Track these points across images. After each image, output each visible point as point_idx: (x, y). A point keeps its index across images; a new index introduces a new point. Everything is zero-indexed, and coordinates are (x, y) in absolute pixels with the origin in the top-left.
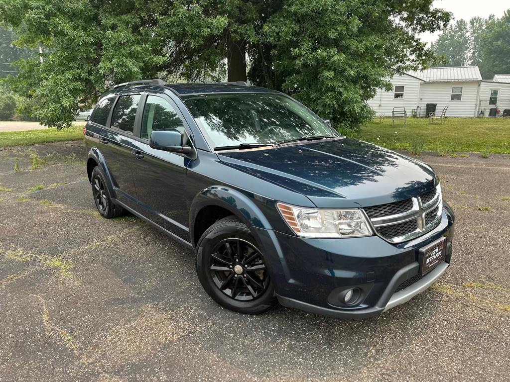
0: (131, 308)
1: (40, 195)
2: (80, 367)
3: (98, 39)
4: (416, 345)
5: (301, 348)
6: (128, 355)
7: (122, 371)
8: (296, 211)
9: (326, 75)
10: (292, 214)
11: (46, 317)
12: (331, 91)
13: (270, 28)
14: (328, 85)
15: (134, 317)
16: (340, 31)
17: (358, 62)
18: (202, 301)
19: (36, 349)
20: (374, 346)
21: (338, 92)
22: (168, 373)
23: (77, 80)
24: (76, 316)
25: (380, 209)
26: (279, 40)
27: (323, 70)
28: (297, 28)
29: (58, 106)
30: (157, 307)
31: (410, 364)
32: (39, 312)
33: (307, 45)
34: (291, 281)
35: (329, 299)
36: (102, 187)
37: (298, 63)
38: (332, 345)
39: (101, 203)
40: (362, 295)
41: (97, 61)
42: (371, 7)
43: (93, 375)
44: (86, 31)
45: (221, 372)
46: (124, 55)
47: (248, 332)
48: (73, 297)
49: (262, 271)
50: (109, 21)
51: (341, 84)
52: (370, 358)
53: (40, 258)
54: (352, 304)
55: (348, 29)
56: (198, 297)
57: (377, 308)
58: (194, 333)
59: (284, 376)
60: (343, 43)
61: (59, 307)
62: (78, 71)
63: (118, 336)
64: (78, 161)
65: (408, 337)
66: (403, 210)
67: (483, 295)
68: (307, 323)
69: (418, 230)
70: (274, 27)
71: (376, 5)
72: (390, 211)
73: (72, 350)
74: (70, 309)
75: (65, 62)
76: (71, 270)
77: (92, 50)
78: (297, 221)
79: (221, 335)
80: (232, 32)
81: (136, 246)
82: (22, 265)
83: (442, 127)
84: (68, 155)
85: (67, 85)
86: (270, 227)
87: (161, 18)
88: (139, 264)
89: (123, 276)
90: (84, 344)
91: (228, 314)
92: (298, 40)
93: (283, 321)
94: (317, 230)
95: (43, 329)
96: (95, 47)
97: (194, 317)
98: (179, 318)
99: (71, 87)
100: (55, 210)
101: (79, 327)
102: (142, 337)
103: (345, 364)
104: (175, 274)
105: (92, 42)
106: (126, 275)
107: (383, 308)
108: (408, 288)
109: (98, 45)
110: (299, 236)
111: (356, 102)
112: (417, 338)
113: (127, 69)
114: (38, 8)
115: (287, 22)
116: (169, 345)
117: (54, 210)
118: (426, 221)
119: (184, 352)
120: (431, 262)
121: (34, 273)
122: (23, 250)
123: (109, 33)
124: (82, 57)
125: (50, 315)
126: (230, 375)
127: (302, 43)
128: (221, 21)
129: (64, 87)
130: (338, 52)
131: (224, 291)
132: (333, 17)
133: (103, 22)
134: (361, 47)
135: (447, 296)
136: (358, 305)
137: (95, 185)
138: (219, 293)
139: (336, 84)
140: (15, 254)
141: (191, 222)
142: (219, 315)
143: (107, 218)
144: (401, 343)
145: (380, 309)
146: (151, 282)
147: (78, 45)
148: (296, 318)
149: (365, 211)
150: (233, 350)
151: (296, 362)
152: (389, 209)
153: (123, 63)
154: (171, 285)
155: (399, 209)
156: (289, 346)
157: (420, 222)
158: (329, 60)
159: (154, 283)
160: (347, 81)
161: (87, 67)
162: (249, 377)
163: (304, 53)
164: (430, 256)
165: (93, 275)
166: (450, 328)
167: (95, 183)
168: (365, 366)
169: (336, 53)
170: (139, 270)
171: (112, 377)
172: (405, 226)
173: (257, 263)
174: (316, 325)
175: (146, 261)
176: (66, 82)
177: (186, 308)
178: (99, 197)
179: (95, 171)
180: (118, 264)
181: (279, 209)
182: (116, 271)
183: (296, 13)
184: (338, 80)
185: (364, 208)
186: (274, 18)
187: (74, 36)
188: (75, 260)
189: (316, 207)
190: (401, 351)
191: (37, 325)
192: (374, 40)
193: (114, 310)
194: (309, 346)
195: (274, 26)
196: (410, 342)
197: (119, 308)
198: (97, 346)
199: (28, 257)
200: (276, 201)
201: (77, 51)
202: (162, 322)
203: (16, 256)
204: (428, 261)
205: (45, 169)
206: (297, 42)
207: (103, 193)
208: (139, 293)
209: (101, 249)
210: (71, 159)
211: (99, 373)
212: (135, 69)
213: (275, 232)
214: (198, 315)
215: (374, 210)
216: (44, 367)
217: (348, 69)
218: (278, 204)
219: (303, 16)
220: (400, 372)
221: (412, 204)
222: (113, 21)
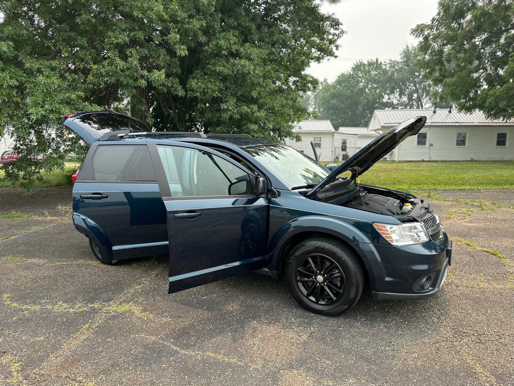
10: (386, 230)
11: (175, 348)
13: (197, 84)
15: (254, 332)
22: (328, 359)
26: (205, 95)
28: (222, 86)
30: (262, 322)
32: (163, 346)
33: (233, 101)
34: (387, 279)
35: (413, 288)
37: (226, 116)
40: (430, 281)
44: (5, 73)
47: (350, 325)
48: (178, 330)
49: (339, 279)
50: (33, 65)
54: (426, 288)
56: (285, 311)
58: (314, 333)
69: (441, 236)
76: (144, 311)
77: (15, 94)
78: (391, 235)
79: (335, 330)
82: (84, 315)
86: (370, 242)
90: (239, 357)
98: (290, 326)
101: (217, 348)
105: (15, 85)
110: (394, 245)
125: (176, 345)
131: (309, 298)
133: (28, 65)
143: (113, 266)
145: (438, 289)
153: (56, 109)
155: (433, 222)
159: (236, 307)
163: (230, 108)
169: (257, 109)
171: (291, 371)
173: (334, 272)
181: (376, 227)
186: (197, 74)
195: (199, 82)
200: (374, 222)
202: (281, 331)
208: (234, 316)
211: (279, 371)
213: (374, 245)
214: (301, 322)
221: (436, 219)
222: (36, 66)
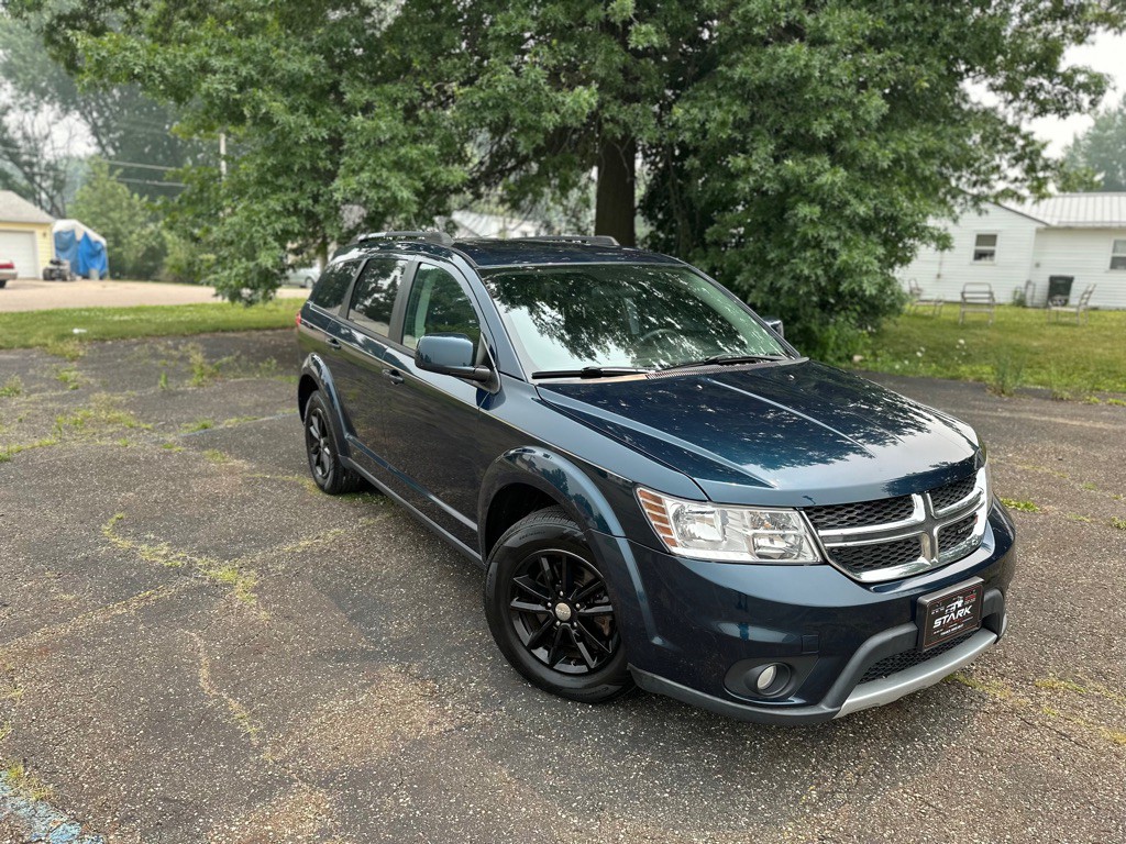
0: (358, 670)
1: (207, 441)
2: (259, 767)
3: (335, 131)
4: (904, 792)
5: (671, 774)
6: (345, 755)
7: (332, 782)
8: (671, 505)
9: (801, 215)
10: (663, 511)
11: (204, 673)
12: (814, 247)
13: (687, 111)
14: (805, 235)
15: (363, 686)
16: (840, 121)
17: (877, 187)
18: (492, 669)
19: (184, 727)
20: (818, 785)
21: (829, 250)
22: (414, 794)
23: (289, 214)
24: (258, 676)
25: (840, 513)
26: (704, 137)
27: (796, 202)
28: (744, 113)
29: (251, 265)
30: (406, 672)
31: (883, 826)
32: (193, 664)
33: (764, 149)
34: (657, 641)
35: (727, 681)
36: (324, 433)
37: (744, 186)
38: (733, 775)
39: (320, 463)
40: (794, 678)
41: (331, 176)
42: (913, 67)
43: (282, 782)
44: (314, 116)
45: (513, 801)
46: (383, 165)
47: (572, 735)
48: (255, 641)
49: (609, 618)
50: (359, 96)
51: (835, 234)
52: (804, 805)
53: (199, 562)
54: (772, 694)
55: (855, 117)
56: (485, 661)
57: (824, 708)
58: (470, 726)
59: (630, 820)
60: (843, 145)
61: (229, 656)
62: (294, 195)
63: (330, 718)
64: (281, 373)
65: (892, 775)
66: (889, 517)
67: (1073, 707)
68: (692, 728)
69: (921, 560)
70: (695, 111)
71: (923, 62)
72: (860, 518)
73: (248, 735)
74: (247, 662)
75: (269, 177)
76: (255, 590)
77: (322, 153)
78: (672, 525)
79: (521, 736)
80: (607, 120)
81: (379, 552)
82: (166, 574)
83: (1078, 332)
84: (262, 359)
85: (270, 223)
86: (623, 534)
87: (461, 91)
88: (381, 588)
89: (349, 609)
90: (269, 727)
91: (540, 698)
92: (745, 138)
93: (644, 721)
94: (714, 544)
95: (198, 694)
96: (329, 148)
97: (474, 697)
98: (446, 696)
99: (278, 226)
100: (232, 472)
101: (262, 696)
102: (373, 725)
103: (754, 810)
104: (447, 613)
105: (323, 137)
106: (355, 607)
107: (836, 709)
108: (897, 675)
109: (336, 142)
110: (674, 554)
111: (867, 272)
112: (909, 778)
113: (388, 194)
114: (226, 71)
115: (724, 100)
116: (421, 744)
117: (227, 471)
118: (941, 542)
119: (447, 758)
120: (944, 627)
121: (187, 591)
122: (169, 545)
123: (358, 119)
124: (303, 169)
125: (212, 669)
126: (527, 809)
127: (755, 145)
128: (585, 97)
129: (264, 228)
130: (833, 165)
131: (533, 651)
132: (826, 92)
133: (348, 97)
134: (884, 155)
135: (994, 703)
136: (784, 698)
137: (312, 428)
138: (524, 654)
139: (823, 232)
140: (156, 553)
141: (481, 513)
142: (521, 699)
143: (329, 494)
144: (873, 783)
145: (830, 710)
146: (400, 624)
147: (297, 143)
148: (671, 718)
149: (808, 514)
150: (539, 764)
151: (658, 799)
152: (858, 514)
153: (382, 181)
154: (437, 632)
155: (880, 515)
156: (649, 769)
157: (926, 543)
158: (812, 180)
159: (406, 627)
160: (850, 227)
161: (310, 187)
162: (564, 816)
163: (756, 167)
164: (942, 614)
165: (294, 602)
166: (986, 767)
167: (312, 424)
168: (791, 819)
169: (827, 166)
170: (379, 599)
171: (314, 790)
172: (892, 550)
173: (598, 601)
174: (709, 733)
175: (396, 583)
176: (268, 217)
177: (461, 679)
178: (317, 451)
179: (312, 400)
180: (342, 585)
181: (641, 499)
182: (338, 597)
183: (743, 82)
184: (828, 225)
185: (805, 509)
186: (697, 90)
187: (290, 127)
188: (263, 570)
189: (710, 500)
190: (870, 799)
191: (189, 686)
192: (915, 139)
193: (326, 671)
194: (688, 772)
195: (696, 107)
196: (894, 785)
197: (336, 667)
198: (293, 733)
199: (178, 559)
200: (635, 484)
201: (293, 154)
202: (413, 701)
203: (157, 555)
204: (937, 623)
205: (219, 387)
206: (744, 143)
207: (326, 444)
208: (376, 643)
209: (312, 554)
210: (269, 369)
211: (292, 781)
212: (405, 194)
213: (630, 543)
214: (482, 694)
215: (827, 513)
216: (197, 761)
217: (853, 201)
218: (638, 490)
219: (759, 88)
220: (859, 837)
221: (911, 506)
222: (366, 96)
